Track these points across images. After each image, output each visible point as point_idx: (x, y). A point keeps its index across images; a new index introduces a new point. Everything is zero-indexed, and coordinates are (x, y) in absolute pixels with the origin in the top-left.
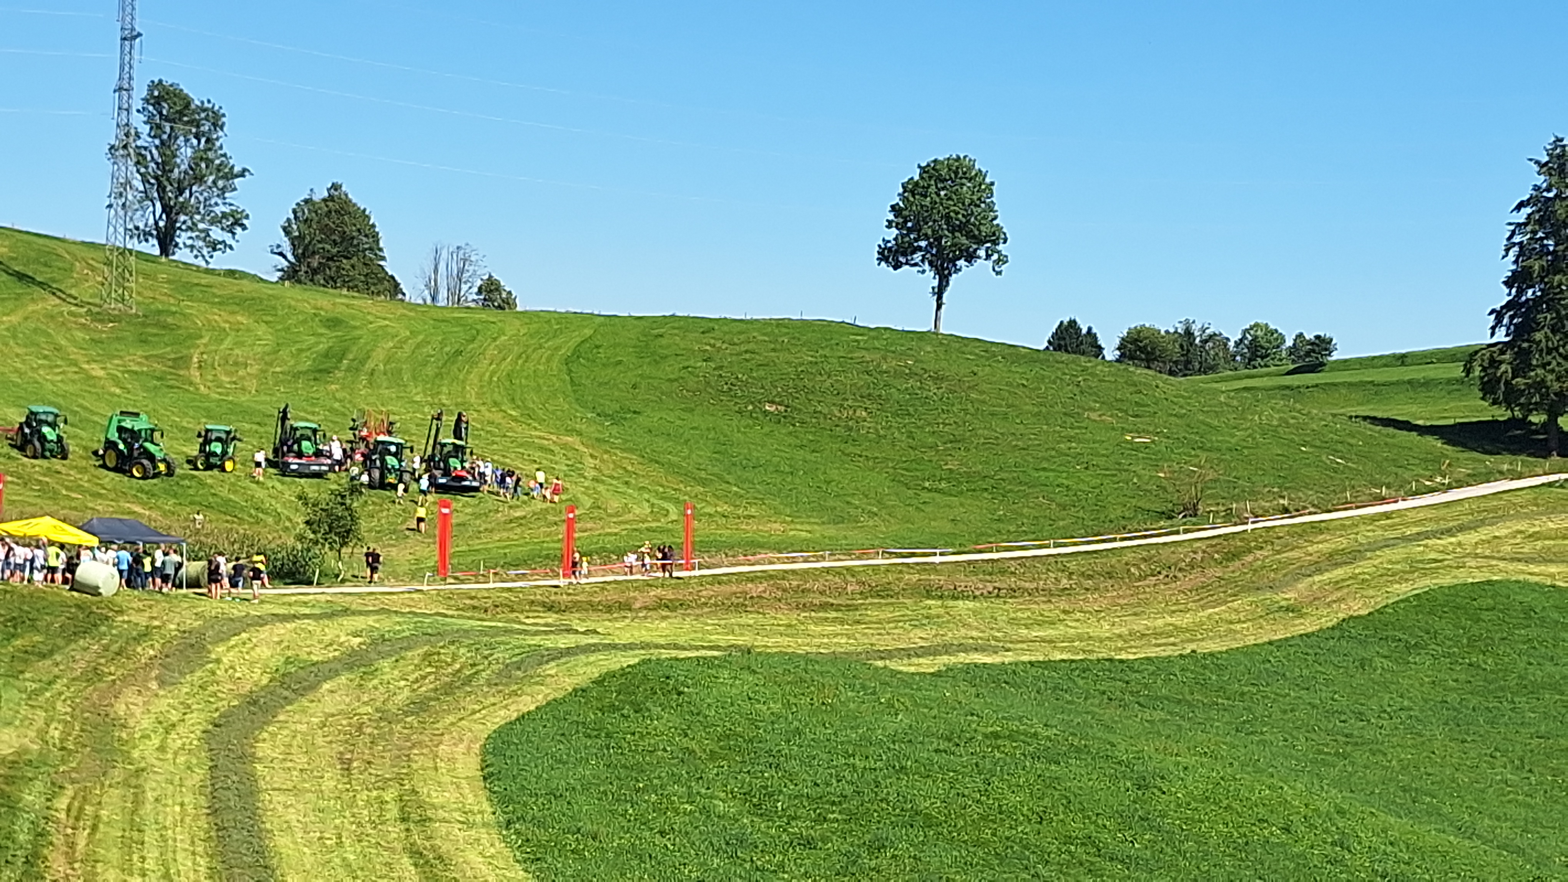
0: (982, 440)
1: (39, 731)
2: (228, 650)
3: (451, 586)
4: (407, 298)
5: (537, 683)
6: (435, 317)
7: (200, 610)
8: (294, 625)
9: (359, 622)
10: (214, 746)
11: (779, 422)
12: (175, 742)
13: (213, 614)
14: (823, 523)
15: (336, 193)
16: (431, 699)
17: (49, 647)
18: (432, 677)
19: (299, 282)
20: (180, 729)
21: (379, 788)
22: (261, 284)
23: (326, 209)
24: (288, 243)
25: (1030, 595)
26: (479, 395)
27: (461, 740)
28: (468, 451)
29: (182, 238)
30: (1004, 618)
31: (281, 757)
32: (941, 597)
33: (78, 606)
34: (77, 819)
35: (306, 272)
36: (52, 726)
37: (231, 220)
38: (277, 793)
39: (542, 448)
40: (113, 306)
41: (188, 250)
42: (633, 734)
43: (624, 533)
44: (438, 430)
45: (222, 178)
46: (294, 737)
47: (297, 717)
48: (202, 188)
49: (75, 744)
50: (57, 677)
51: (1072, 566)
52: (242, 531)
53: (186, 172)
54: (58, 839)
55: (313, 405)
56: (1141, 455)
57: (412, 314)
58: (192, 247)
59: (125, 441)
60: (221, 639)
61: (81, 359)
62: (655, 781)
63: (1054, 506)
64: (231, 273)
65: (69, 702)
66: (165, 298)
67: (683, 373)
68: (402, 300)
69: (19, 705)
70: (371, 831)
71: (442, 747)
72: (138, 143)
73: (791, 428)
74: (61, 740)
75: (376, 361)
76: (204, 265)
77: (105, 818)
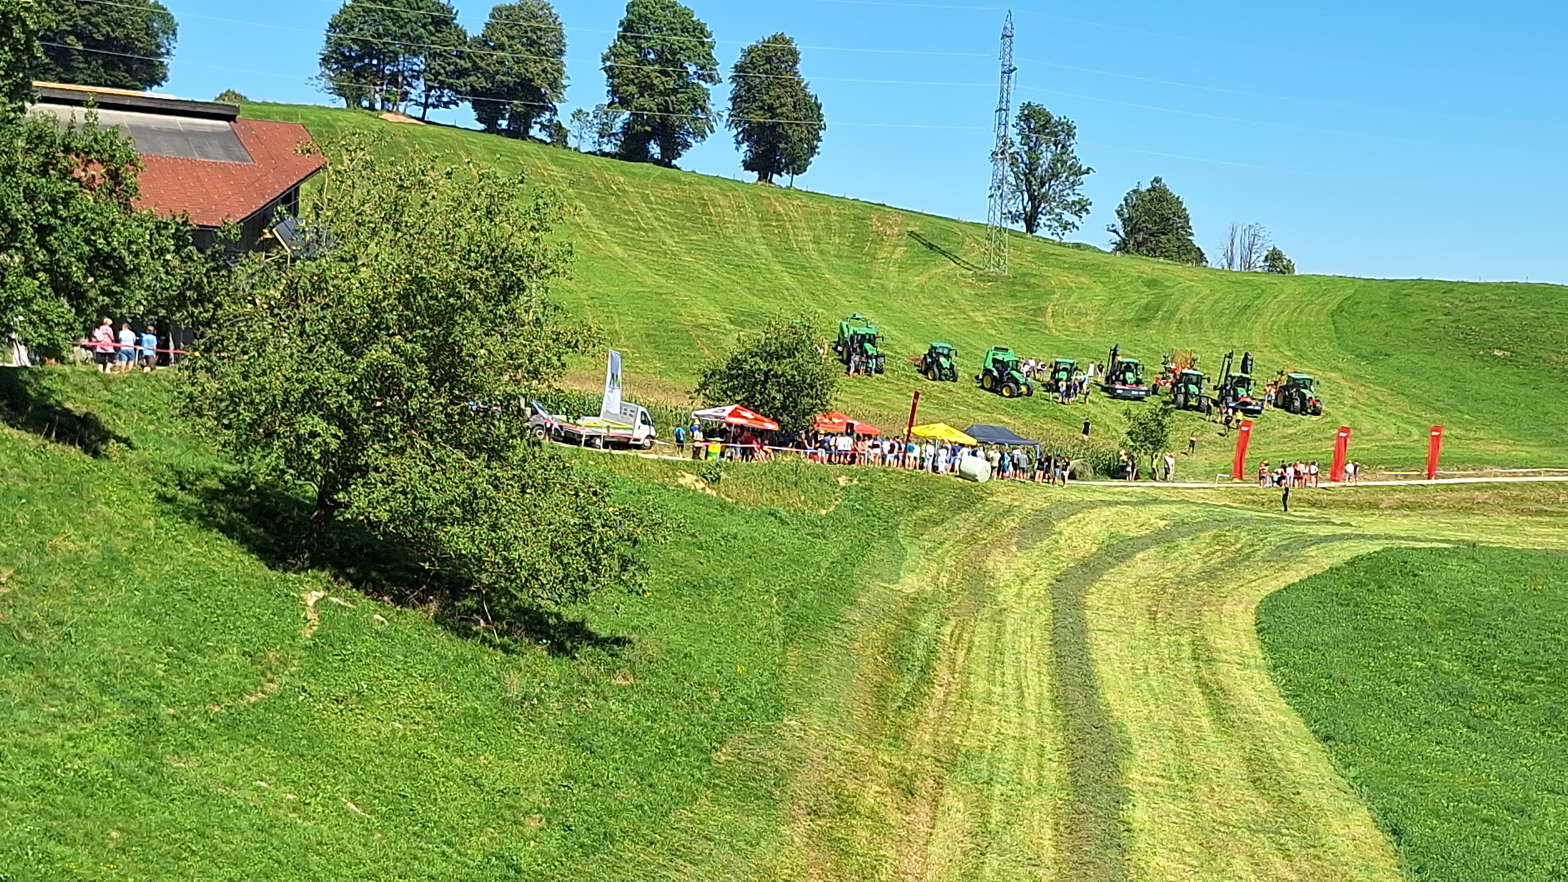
1: (932, 578)
2: (1068, 526)
3: (1236, 484)
4: (1209, 265)
5: (1300, 562)
6: (1230, 279)
8: (1116, 509)
9: (1165, 509)
10: (1055, 595)
11: (1506, 364)
12: (1028, 591)
13: (1058, 497)
14: (1540, 446)
15: (1158, 185)
16: (1218, 570)
17: (941, 518)
18: (1219, 553)
19: (1128, 252)
20: (1032, 582)
21: (1177, 634)
22: (1101, 255)
23: (1149, 197)
24: (1121, 224)
26: (1263, 340)
27: (1241, 602)
28: (1252, 382)
29: (1043, 220)
31: (1104, 606)
33: (963, 490)
34: (957, 642)
35: (1134, 245)
36: (942, 575)
37: (1078, 206)
38: (1100, 632)
40: (991, 270)
41: (1047, 229)
42: (1376, 605)
44: (1229, 365)
45: (1073, 174)
46: (1115, 592)
47: (1117, 578)
48: (1058, 182)
49: (957, 588)
50: (946, 539)
53: (1046, 171)
54: (944, 656)
55: (1136, 345)
57: (1213, 277)
58: (1050, 226)
59: (997, 369)
60: (1062, 517)
61: (969, 308)
62: (1395, 642)
64: (1078, 246)
65: (954, 558)
66: (1029, 264)
67: (1426, 325)
68: (1206, 267)
69: (920, 559)
70: (1170, 666)
71: (1225, 606)
72: (1012, 150)
73: (1516, 370)
74: (948, 585)
75: (1184, 313)
76: (1058, 239)
77: (977, 643)
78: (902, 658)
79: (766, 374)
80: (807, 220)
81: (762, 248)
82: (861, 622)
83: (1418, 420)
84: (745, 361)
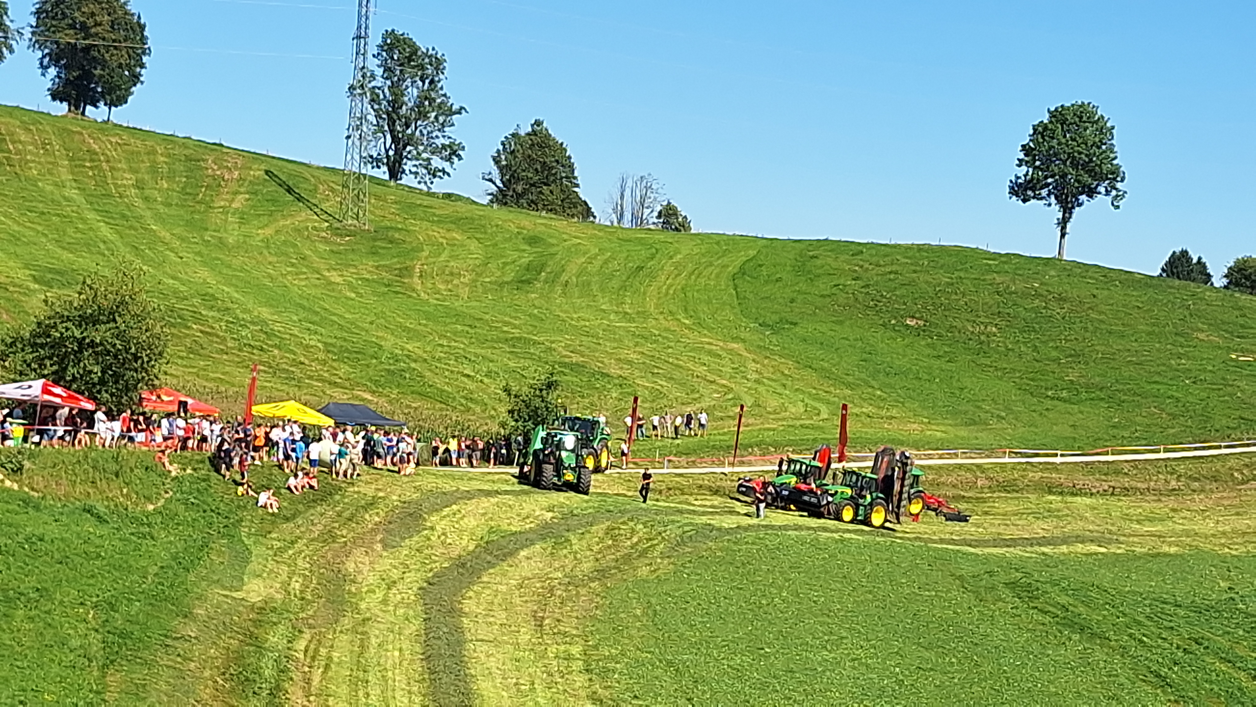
0: (1100, 355)
1: (282, 584)
2: (441, 520)
4: (597, 220)
6: (621, 237)
7: (418, 484)
8: (496, 499)
9: (552, 499)
10: (427, 601)
11: (919, 335)
12: (395, 596)
13: (429, 488)
14: (956, 425)
15: (539, 128)
16: (612, 568)
17: (292, 512)
18: (613, 549)
19: (506, 204)
20: (400, 586)
21: (566, 643)
22: (474, 206)
23: (530, 142)
24: (498, 172)
25: (1141, 494)
26: (657, 306)
29: (408, 166)
30: (1118, 514)
31: (484, 613)
32: (1061, 493)
34: (313, 658)
35: (512, 196)
36: (294, 580)
37: (449, 151)
38: (479, 643)
39: (710, 353)
40: (350, 222)
41: (413, 176)
43: (781, 428)
45: (443, 114)
46: (496, 596)
47: (498, 578)
48: (425, 123)
49: (313, 596)
50: (299, 538)
51: (1181, 469)
52: (454, 418)
53: (412, 109)
54: (296, 676)
55: (517, 311)
56: (1245, 372)
57: (600, 234)
58: (416, 173)
60: (436, 509)
61: (323, 267)
63: (1164, 416)
64: (448, 196)
65: (308, 559)
66: (393, 217)
67: (834, 290)
68: (593, 222)
69: (267, 561)
70: (560, 680)
72: (373, 84)
73: (929, 340)
74: (301, 592)
75: (571, 273)
76: (425, 188)
77: (336, 659)
78: (247, 679)
79: (81, 342)
80: (128, 161)
81: (73, 193)
82: (195, 638)
83: (828, 396)
84: (55, 326)
